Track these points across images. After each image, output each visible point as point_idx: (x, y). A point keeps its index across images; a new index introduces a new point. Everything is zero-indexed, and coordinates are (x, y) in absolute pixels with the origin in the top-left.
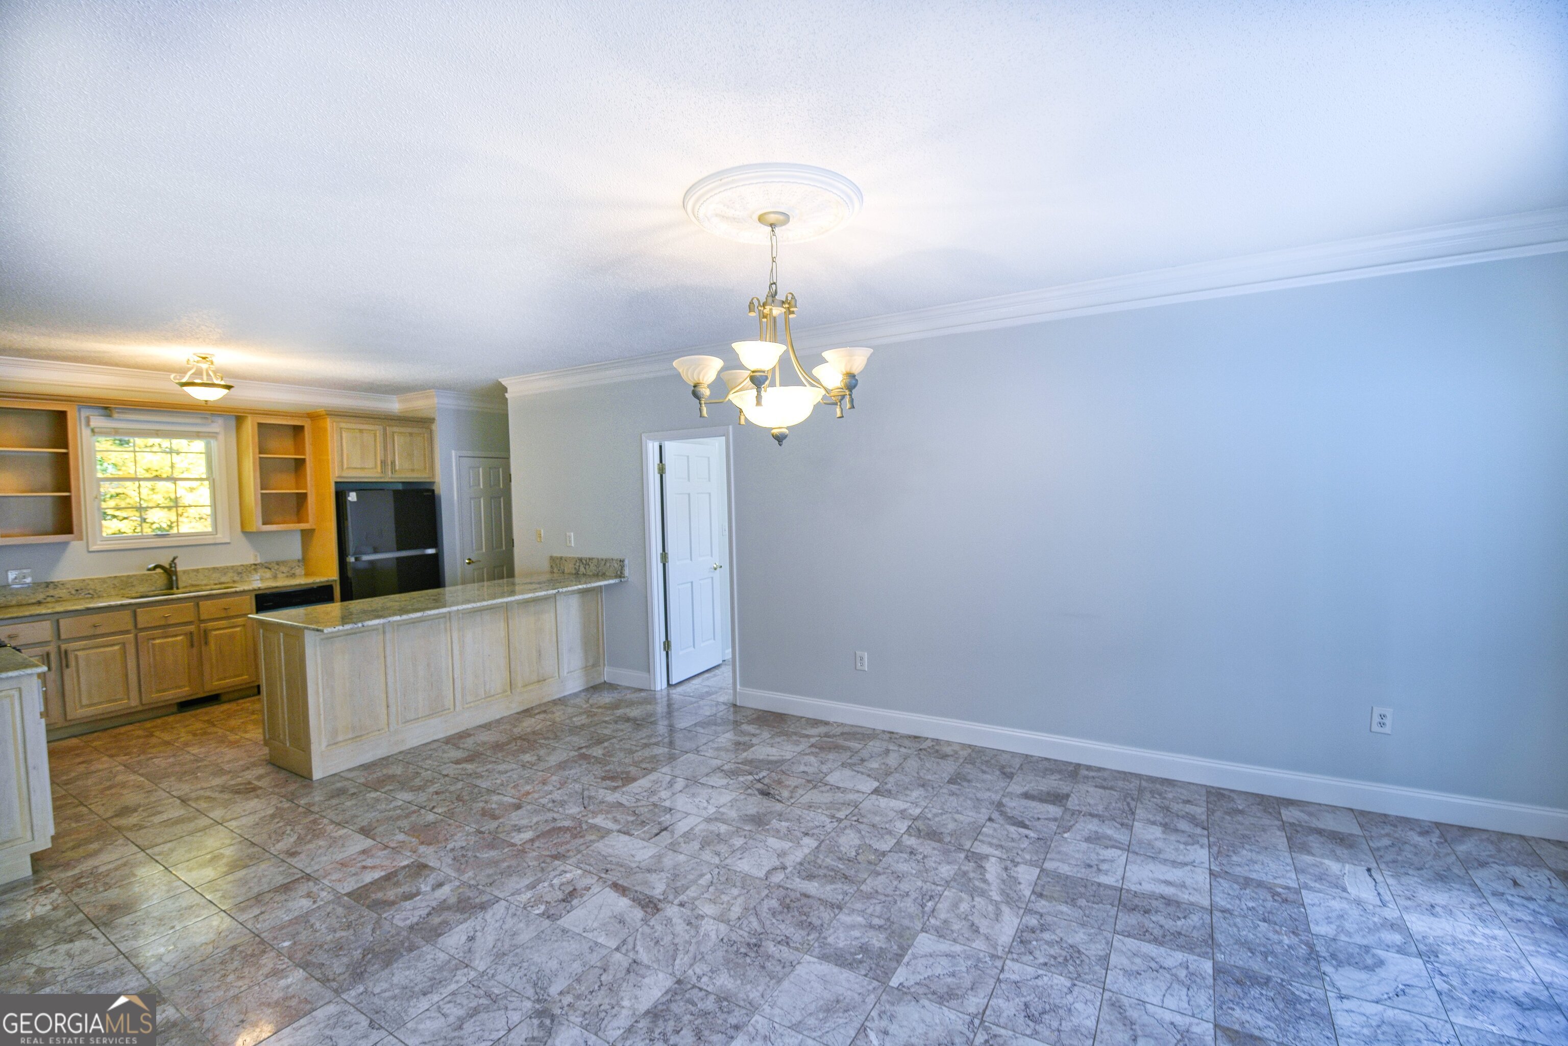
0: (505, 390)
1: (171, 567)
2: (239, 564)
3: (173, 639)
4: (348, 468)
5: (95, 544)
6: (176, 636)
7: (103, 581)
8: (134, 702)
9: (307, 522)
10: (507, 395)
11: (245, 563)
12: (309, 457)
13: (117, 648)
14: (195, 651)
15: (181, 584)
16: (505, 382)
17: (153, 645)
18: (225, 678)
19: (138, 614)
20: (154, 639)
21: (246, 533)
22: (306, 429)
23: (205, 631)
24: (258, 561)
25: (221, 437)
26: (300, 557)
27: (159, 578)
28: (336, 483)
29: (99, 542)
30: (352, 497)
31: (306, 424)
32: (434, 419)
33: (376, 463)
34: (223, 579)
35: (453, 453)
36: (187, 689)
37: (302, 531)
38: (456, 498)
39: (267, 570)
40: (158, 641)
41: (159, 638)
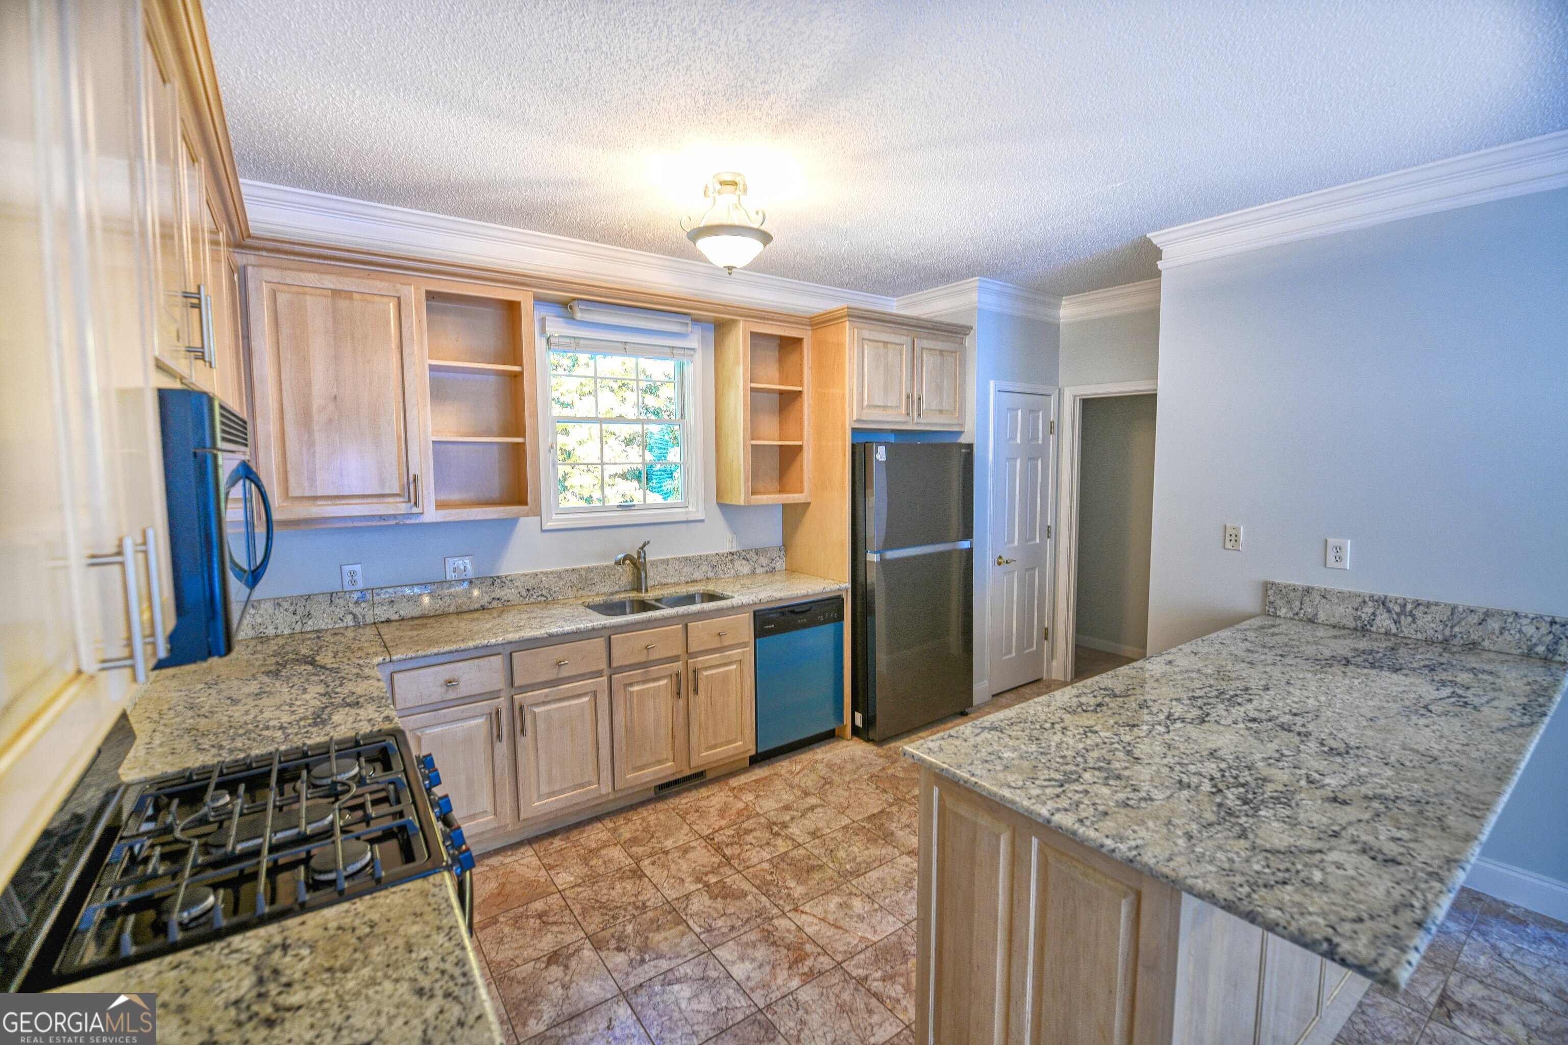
0: (1157, 253)
1: (639, 557)
2: (714, 552)
3: (656, 684)
4: (869, 406)
5: (550, 519)
6: (658, 679)
7: (559, 575)
8: (606, 789)
9: (802, 492)
10: (1160, 265)
11: (720, 551)
12: (807, 388)
13: (586, 699)
14: (681, 702)
15: (650, 583)
16: (1156, 238)
17: (631, 693)
18: (714, 747)
19: (613, 642)
20: (631, 685)
21: (724, 507)
22: (805, 342)
23: (695, 671)
24: (735, 550)
25: (698, 356)
26: (780, 543)
27: (625, 574)
28: (855, 431)
29: (554, 517)
30: (881, 454)
31: (806, 335)
32: (970, 328)
33: (900, 400)
34: (696, 576)
35: (992, 383)
36: (670, 764)
37: (784, 506)
38: (991, 458)
39: (745, 562)
40: (636, 688)
41: (638, 683)
